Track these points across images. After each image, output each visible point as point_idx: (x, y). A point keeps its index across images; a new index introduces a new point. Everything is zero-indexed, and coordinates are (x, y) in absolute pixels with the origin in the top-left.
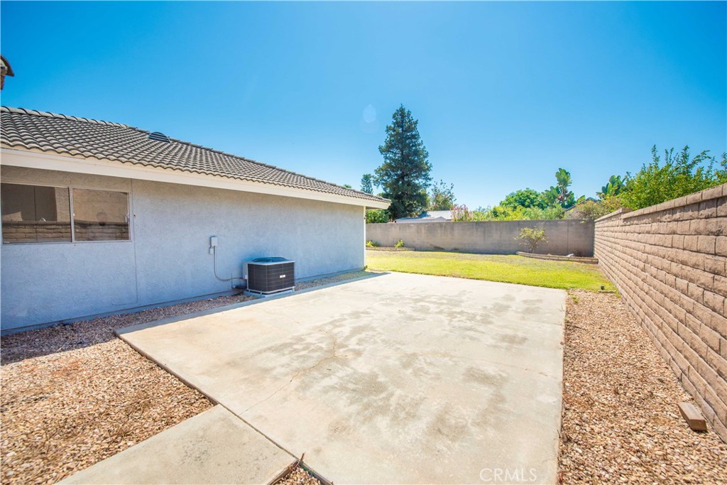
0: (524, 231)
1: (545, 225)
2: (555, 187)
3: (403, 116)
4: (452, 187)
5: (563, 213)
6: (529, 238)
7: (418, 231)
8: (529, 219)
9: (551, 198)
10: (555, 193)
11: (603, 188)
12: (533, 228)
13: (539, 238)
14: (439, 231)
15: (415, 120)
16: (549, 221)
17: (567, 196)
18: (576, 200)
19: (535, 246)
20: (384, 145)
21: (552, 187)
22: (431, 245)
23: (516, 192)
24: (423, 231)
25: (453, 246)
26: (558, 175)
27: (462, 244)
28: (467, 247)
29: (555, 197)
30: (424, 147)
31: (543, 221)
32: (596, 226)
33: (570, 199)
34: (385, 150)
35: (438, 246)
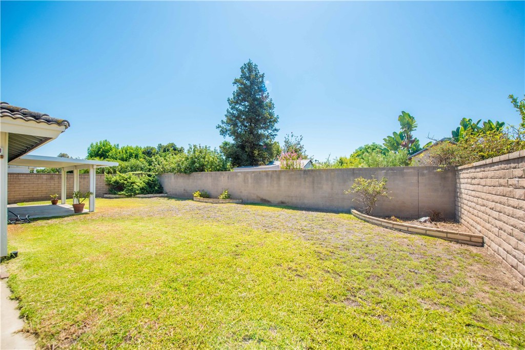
0: (359, 183)
1: (386, 174)
2: (398, 133)
3: (250, 70)
4: (301, 139)
5: (410, 159)
6: (366, 192)
7: (245, 181)
8: (366, 166)
9: (394, 144)
10: (398, 139)
11: (453, 132)
12: (371, 178)
13: (379, 193)
14: (266, 181)
15: (261, 73)
16: (392, 169)
17: (412, 142)
18: (421, 147)
19: (373, 202)
20: (232, 97)
21: (394, 133)
22: (258, 197)
23: (363, 146)
24: (250, 181)
25: (280, 199)
26: (401, 119)
27: (289, 197)
28: (294, 201)
29: (398, 144)
30: (271, 100)
31: (383, 169)
32: (461, 176)
33: (415, 146)
34: (234, 103)
35: (264, 198)
